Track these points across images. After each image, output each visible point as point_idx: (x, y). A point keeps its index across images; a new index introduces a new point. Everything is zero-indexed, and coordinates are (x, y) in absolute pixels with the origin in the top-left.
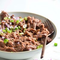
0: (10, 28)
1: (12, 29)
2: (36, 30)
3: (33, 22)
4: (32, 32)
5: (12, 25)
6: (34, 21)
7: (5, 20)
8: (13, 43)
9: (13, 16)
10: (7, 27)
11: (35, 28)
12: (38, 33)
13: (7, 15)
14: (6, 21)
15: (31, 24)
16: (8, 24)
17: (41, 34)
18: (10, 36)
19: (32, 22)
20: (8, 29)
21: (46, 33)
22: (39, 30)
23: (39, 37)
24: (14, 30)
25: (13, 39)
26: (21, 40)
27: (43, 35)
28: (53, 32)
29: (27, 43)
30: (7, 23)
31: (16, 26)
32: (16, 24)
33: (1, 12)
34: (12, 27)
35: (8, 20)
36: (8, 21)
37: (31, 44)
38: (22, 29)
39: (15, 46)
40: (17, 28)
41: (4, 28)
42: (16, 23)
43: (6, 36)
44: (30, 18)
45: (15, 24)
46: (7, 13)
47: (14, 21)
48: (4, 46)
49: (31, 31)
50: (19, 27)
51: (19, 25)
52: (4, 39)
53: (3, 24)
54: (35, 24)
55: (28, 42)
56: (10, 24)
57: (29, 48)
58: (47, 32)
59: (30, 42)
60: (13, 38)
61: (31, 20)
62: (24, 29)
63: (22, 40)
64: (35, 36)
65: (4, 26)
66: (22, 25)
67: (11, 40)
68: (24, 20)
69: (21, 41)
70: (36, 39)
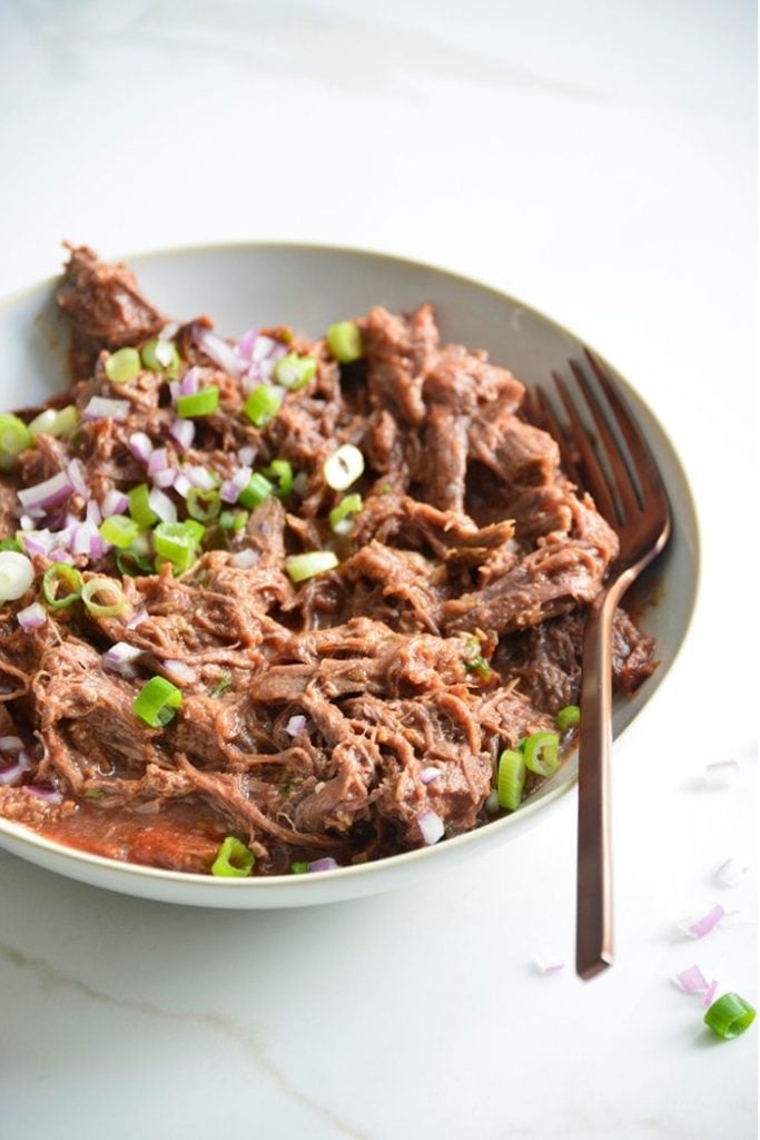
0: (183, 488)
1: (203, 504)
2: (468, 527)
3: (426, 398)
4: (429, 553)
5: (198, 442)
6: (436, 393)
7: (116, 395)
8: (229, 720)
9: (203, 325)
10: (151, 484)
11: (458, 488)
12: (499, 565)
13: (136, 300)
14: (134, 408)
15: (405, 421)
16: (157, 442)
17: (530, 577)
18: (196, 622)
19: (418, 406)
20: (159, 505)
21: (584, 562)
22: (508, 526)
23: (512, 621)
24: (227, 519)
25: (225, 665)
26: (320, 683)
27: (554, 592)
28: (661, 541)
29: (385, 735)
30: (148, 432)
31: (247, 454)
32: (243, 440)
33: (66, 257)
34: (195, 479)
35: (151, 382)
36: (149, 399)
37: (436, 739)
38: (313, 502)
39: (257, 759)
40: (261, 486)
41: (115, 498)
42: (244, 419)
43: (154, 638)
44: (396, 330)
45: (229, 439)
46: (124, 277)
47: (223, 396)
49: (410, 537)
50: (282, 468)
51: (275, 444)
52: (127, 670)
53: (106, 443)
54: (456, 435)
55: (390, 717)
56: (175, 442)
57: (414, 798)
58: (591, 554)
59: (421, 706)
60: (225, 654)
61: (402, 369)
62: (330, 498)
63: (334, 691)
64: (465, 602)
65: (108, 469)
66: (307, 449)
67: (204, 679)
68: (329, 359)
69: (316, 700)
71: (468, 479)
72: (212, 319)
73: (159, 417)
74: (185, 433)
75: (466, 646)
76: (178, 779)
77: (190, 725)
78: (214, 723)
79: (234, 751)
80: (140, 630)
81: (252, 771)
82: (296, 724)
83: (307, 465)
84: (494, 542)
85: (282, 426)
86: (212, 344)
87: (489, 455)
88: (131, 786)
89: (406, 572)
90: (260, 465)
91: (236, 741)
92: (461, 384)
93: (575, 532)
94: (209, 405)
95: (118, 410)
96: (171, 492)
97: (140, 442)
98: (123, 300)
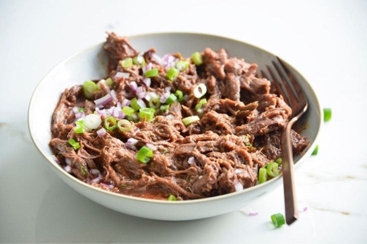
0: (148, 98)
1: (154, 104)
2: (242, 104)
3: (225, 71)
4: (230, 114)
5: (152, 86)
6: (228, 69)
7: (125, 71)
8: (169, 161)
9: (152, 51)
10: (137, 98)
11: (238, 95)
12: (253, 116)
13: (130, 47)
14: (131, 75)
15: (219, 79)
16: (139, 85)
17: (264, 119)
18: (155, 133)
19: (223, 73)
20: (140, 103)
21: (281, 114)
22: (256, 103)
23: (259, 132)
24: (163, 108)
25: (165, 146)
26: (198, 148)
27: (272, 122)
28: (305, 109)
29: (222, 161)
30: (136, 81)
31: (168, 89)
32: (167, 84)
33: (107, 36)
34: (152, 96)
35: (137, 68)
36: (136, 72)
37: (238, 163)
38: (191, 102)
39: (177, 172)
40: (173, 97)
41: (126, 101)
42: (167, 78)
43: (142, 137)
44: (214, 55)
45: (162, 84)
46: (126, 40)
47: (160, 72)
48: (137, 173)
49: (224, 109)
50: (180, 93)
51: (177, 86)
52: (133, 147)
53: (122, 85)
54: (236, 82)
55: (223, 157)
56: (145, 85)
57: (233, 179)
58: (284, 112)
59: (232, 153)
60: (165, 142)
61: (217, 64)
62: (196, 101)
63: (203, 150)
64: (242, 127)
65: (123, 93)
66: (187, 87)
67: (159, 150)
68: (193, 63)
69: (197, 153)
70: (248, 140)
71: (241, 93)
72: (155, 49)
73: (139, 77)
74: (148, 82)
75: (245, 139)
76: (152, 179)
77: (155, 163)
78: (163, 161)
79: (170, 170)
80: (138, 135)
81: (177, 176)
82: (191, 160)
83: (187, 92)
84: (252, 109)
85: (179, 80)
86: (155, 57)
87: (247, 86)
88: (136, 182)
89: (223, 119)
90: (172, 92)
91: (170, 167)
92: (237, 67)
93: (278, 105)
94: (156, 74)
95: (126, 76)
96: (144, 100)
97: (134, 84)
98: (126, 47)
